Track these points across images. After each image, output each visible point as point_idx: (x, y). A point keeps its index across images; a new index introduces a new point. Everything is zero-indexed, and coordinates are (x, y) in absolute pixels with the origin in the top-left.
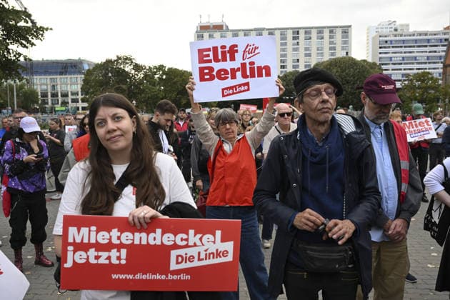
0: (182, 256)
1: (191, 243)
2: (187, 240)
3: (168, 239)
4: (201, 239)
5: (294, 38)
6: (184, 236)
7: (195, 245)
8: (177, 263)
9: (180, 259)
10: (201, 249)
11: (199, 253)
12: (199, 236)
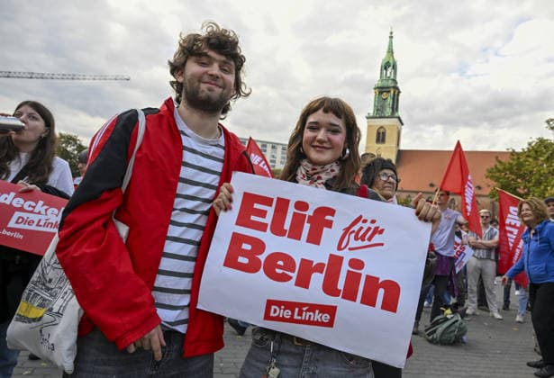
0: (23, 218)
1: (36, 210)
2: (34, 207)
3: (18, 202)
4: (46, 210)
6: (33, 204)
7: (39, 213)
8: (17, 222)
9: (21, 220)
10: (43, 218)
11: (40, 220)
12: (46, 207)
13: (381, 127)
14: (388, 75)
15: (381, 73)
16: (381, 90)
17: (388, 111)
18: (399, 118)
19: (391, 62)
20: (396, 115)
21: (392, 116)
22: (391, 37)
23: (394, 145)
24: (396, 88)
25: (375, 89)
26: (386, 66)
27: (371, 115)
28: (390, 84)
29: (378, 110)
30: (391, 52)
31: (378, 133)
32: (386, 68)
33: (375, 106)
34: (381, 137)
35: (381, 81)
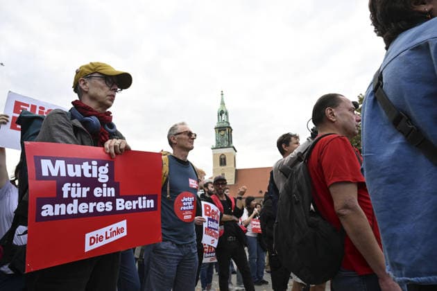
13: (223, 155)
14: (223, 119)
15: (218, 118)
16: (220, 129)
17: (226, 144)
18: (233, 147)
19: (224, 110)
20: (231, 145)
21: (229, 146)
22: (222, 94)
23: (233, 166)
24: (230, 128)
25: (215, 128)
26: (221, 113)
27: (215, 147)
28: (225, 124)
29: (219, 143)
30: (223, 103)
31: (221, 159)
32: (221, 115)
33: (216, 140)
34: (223, 162)
35: (219, 123)
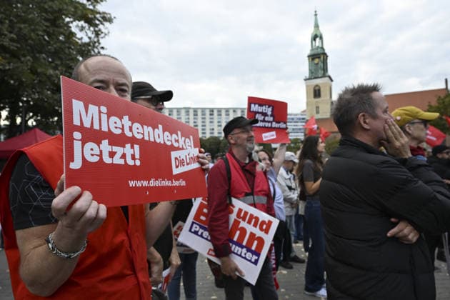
5: (211, 115)
13: (317, 86)
15: (312, 43)
16: (312, 57)
17: (321, 73)
18: (329, 76)
19: (318, 34)
20: (327, 75)
21: (324, 76)
22: (316, 15)
23: (329, 97)
24: (325, 54)
25: (309, 56)
26: (314, 38)
27: (308, 77)
28: (320, 51)
29: (312, 73)
30: (317, 26)
31: (315, 91)
32: (315, 40)
33: (310, 70)
34: (317, 93)
35: (312, 50)
